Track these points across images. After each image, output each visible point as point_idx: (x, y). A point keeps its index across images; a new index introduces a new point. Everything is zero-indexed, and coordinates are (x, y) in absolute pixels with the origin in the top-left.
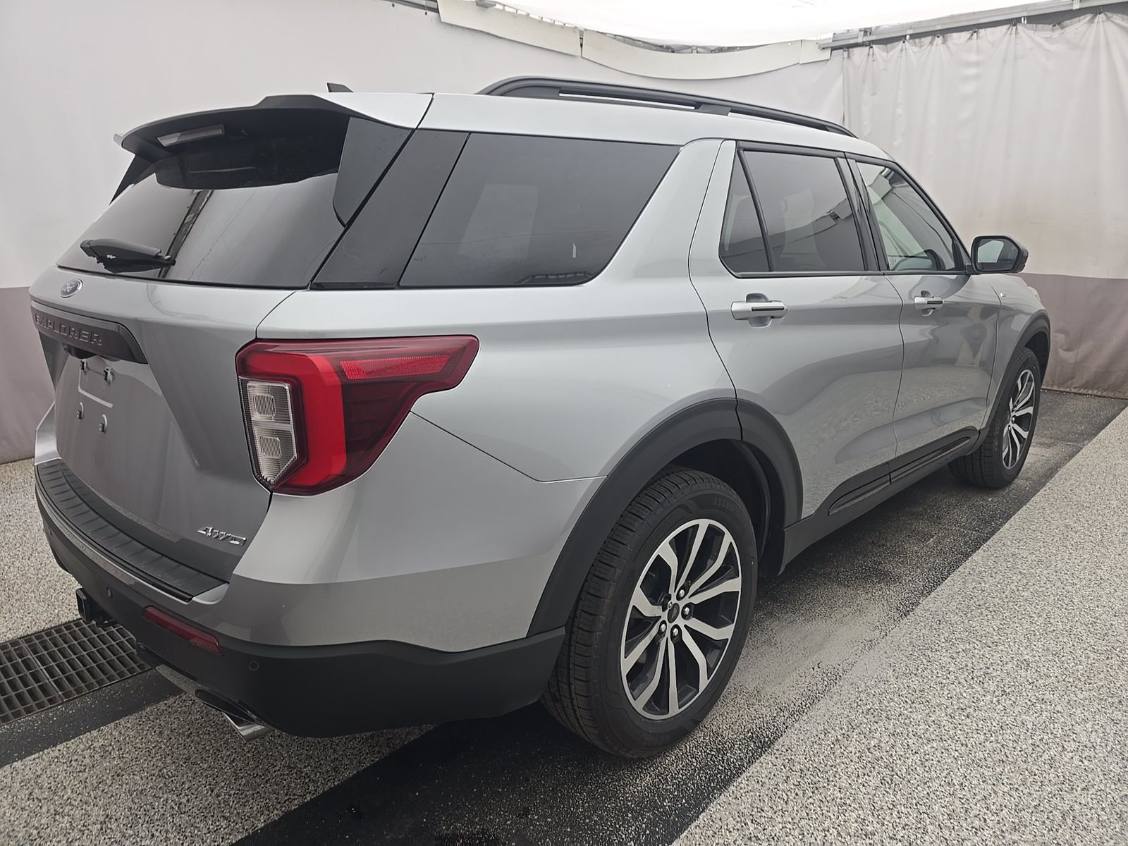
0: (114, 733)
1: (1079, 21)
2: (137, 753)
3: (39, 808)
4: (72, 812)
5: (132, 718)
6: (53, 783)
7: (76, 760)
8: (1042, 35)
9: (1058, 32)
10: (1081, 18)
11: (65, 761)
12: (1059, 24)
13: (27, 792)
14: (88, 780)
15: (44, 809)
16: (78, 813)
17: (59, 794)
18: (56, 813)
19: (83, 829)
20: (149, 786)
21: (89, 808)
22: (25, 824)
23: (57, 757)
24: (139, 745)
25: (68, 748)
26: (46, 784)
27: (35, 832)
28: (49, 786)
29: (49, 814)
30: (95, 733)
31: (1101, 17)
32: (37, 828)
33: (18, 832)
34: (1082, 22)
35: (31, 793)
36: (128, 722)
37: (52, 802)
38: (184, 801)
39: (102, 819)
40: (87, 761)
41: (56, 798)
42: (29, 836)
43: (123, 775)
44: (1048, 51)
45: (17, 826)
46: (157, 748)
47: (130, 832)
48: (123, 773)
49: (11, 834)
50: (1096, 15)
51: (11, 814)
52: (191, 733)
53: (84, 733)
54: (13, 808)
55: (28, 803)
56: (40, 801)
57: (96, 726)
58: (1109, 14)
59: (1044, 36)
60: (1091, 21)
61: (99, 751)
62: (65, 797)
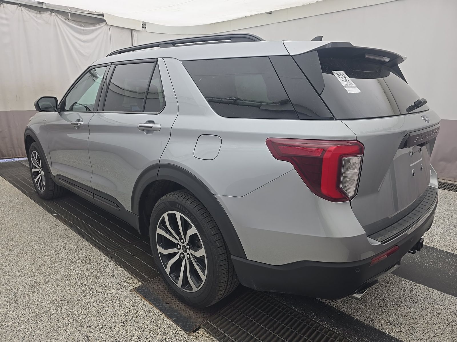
0: (388, 328)
1: (46, 13)
2: (391, 315)
3: (437, 330)
4: (430, 320)
5: (376, 326)
6: (425, 333)
7: (410, 332)
8: (32, 14)
9: (38, 15)
10: (47, 12)
11: (413, 336)
12: (40, 12)
13: (435, 338)
14: (415, 323)
15: (436, 328)
16: (428, 318)
17: (427, 328)
18: (434, 323)
19: (432, 313)
20: (403, 305)
21: (424, 316)
22: (446, 330)
23: (413, 340)
24: (388, 316)
25: (406, 339)
26: (427, 334)
27: (445, 325)
28: (427, 333)
29: (436, 325)
30: (392, 335)
31: (53, 14)
32: (443, 325)
33: (449, 330)
34: (47, 14)
35: (434, 337)
36: (378, 326)
37: (431, 328)
38: (401, 294)
39: (425, 310)
40: (407, 328)
41: (429, 328)
42: (448, 325)
43: (404, 314)
44: (37, 21)
45: (448, 331)
46: (385, 310)
47: (422, 301)
48: (403, 314)
49: (452, 331)
50: (52, 13)
51: (447, 337)
52: (371, 304)
53: (395, 338)
54: (444, 338)
55: (439, 335)
56: (434, 332)
57: (389, 336)
58: (57, 14)
59: (34, 15)
60: (51, 14)
61: (399, 327)
62: (426, 325)
